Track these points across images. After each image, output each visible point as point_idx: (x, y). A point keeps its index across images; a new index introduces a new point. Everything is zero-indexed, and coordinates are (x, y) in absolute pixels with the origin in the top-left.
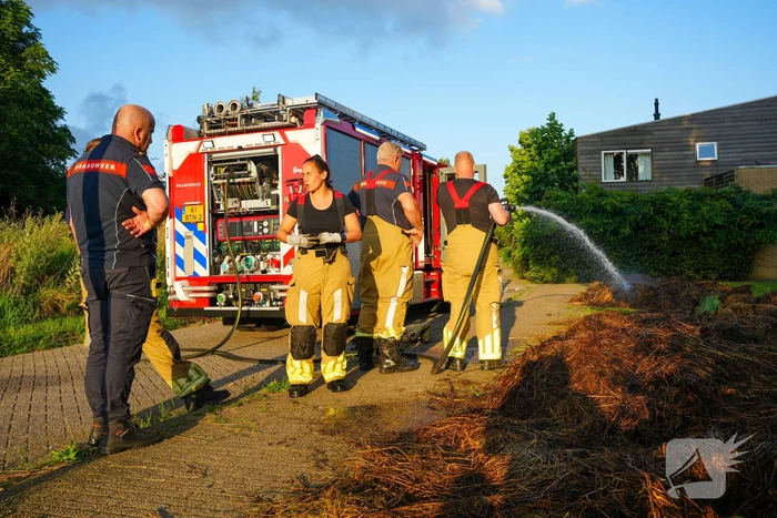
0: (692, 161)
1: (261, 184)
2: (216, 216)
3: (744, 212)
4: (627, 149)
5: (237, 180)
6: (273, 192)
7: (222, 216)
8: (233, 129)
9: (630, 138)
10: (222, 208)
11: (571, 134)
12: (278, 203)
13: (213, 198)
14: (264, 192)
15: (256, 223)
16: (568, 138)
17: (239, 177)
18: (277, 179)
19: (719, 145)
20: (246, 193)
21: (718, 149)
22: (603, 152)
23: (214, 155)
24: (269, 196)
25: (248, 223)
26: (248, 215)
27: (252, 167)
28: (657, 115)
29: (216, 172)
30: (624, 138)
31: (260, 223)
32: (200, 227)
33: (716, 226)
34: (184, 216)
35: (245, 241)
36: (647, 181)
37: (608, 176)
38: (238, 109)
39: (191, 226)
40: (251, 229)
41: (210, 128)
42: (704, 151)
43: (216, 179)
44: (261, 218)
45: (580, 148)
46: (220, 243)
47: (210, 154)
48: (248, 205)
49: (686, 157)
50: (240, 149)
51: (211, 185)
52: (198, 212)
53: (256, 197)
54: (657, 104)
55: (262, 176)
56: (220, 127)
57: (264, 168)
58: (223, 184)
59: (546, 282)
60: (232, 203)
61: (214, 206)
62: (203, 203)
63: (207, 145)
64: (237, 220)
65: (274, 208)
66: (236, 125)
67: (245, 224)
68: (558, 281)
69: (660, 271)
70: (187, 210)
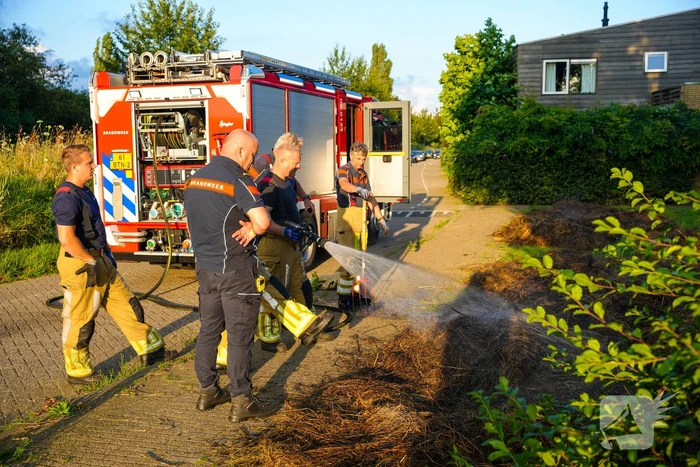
0: (640, 73)
1: (188, 134)
2: (144, 164)
3: (686, 134)
4: (570, 58)
5: (164, 130)
6: (200, 143)
7: (150, 163)
8: (160, 81)
9: (576, 46)
10: (150, 156)
11: (513, 40)
12: (205, 154)
13: (140, 145)
14: (191, 141)
15: (183, 172)
16: (508, 45)
17: (166, 127)
18: (204, 128)
19: (669, 55)
20: (173, 142)
21: (669, 60)
22: (545, 62)
23: (141, 105)
24: (196, 146)
25: (176, 172)
26: (175, 163)
27: (180, 118)
28: (605, 21)
29: (143, 121)
30: (567, 46)
31: (188, 172)
32: (129, 175)
33: (657, 148)
34: (112, 163)
35: (173, 189)
36: (590, 93)
37: (549, 88)
38: (165, 61)
39: (120, 173)
40: (178, 177)
41: (136, 78)
42: (654, 62)
43: (143, 128)
44: (188, 167)
45: (520, 56)
46: (148, 189)
47: (137, 103)
48: (176, 154)
49: (633, 68)
50: (167, 100)
51: (138, 133)
52: (126, 159)
53: (184, 147)
54: (606, 8)
55: (189, 126)
56: (147, 78)
57: (191, 117)
58: (150, 133)
59: (477, 203)
60: (160, 152)
61: (142, 154)
62: (131, 151)
63: (134, 95)
64: (165, 169)
65: (201, 158)
66: (163, 77)
67: (172, 172)
68: (489, 203)
69: (596, 194)
70: (115, 158)
